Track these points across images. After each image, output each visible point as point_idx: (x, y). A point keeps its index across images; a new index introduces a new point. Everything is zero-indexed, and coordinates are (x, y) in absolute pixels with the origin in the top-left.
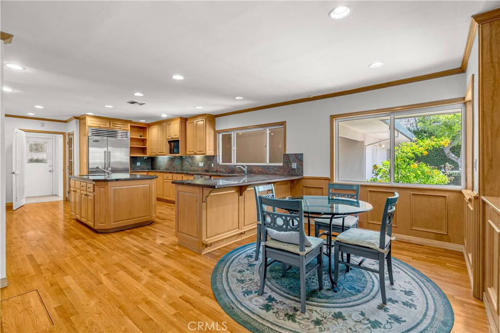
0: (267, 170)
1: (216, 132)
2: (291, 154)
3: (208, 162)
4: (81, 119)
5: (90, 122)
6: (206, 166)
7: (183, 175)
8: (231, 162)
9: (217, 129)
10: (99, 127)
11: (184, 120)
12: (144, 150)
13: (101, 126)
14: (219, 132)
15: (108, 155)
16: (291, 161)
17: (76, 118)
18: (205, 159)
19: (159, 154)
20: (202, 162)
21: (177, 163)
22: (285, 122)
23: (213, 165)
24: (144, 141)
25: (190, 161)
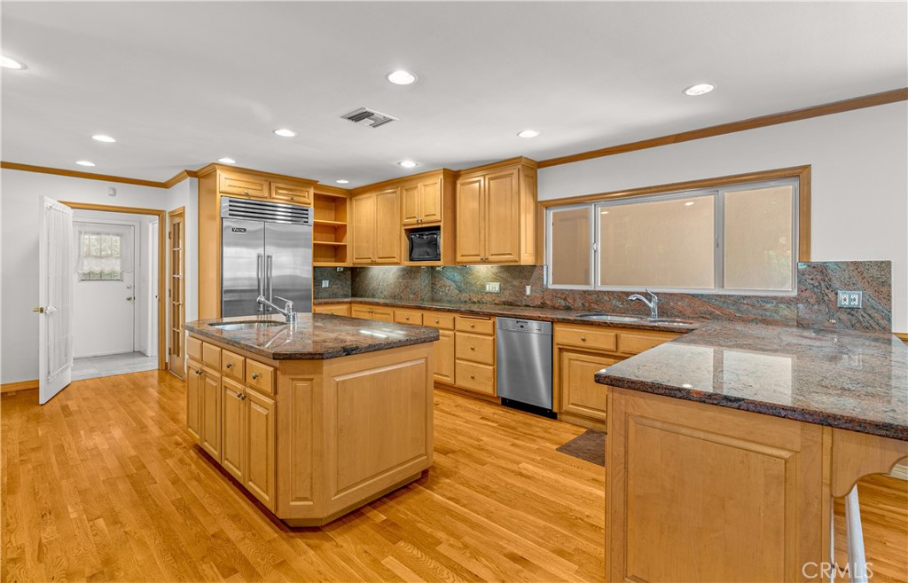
0: (732, 310)
1: (541, 207)
2: (836, 263)
3: (516, 283)
4: (202, 176)
5: (225, 181)
6: (507, 292)
7: (457, 316)
8: (587, 283)
9: (544, 196)
10: (247, 195)
11: (452, 177)
12: (338, 252)
13: (251, 192)
14: (549, 205)
15: (265, 262)
16: (836, 284)
17: (191, 174)
18: (505, 275)
19: (380, 261)
20: (495, 280)
21: (422, 282)
22: (808, 167)
23: (528, 289)
24: (338, 231)
25: (458, 277)
